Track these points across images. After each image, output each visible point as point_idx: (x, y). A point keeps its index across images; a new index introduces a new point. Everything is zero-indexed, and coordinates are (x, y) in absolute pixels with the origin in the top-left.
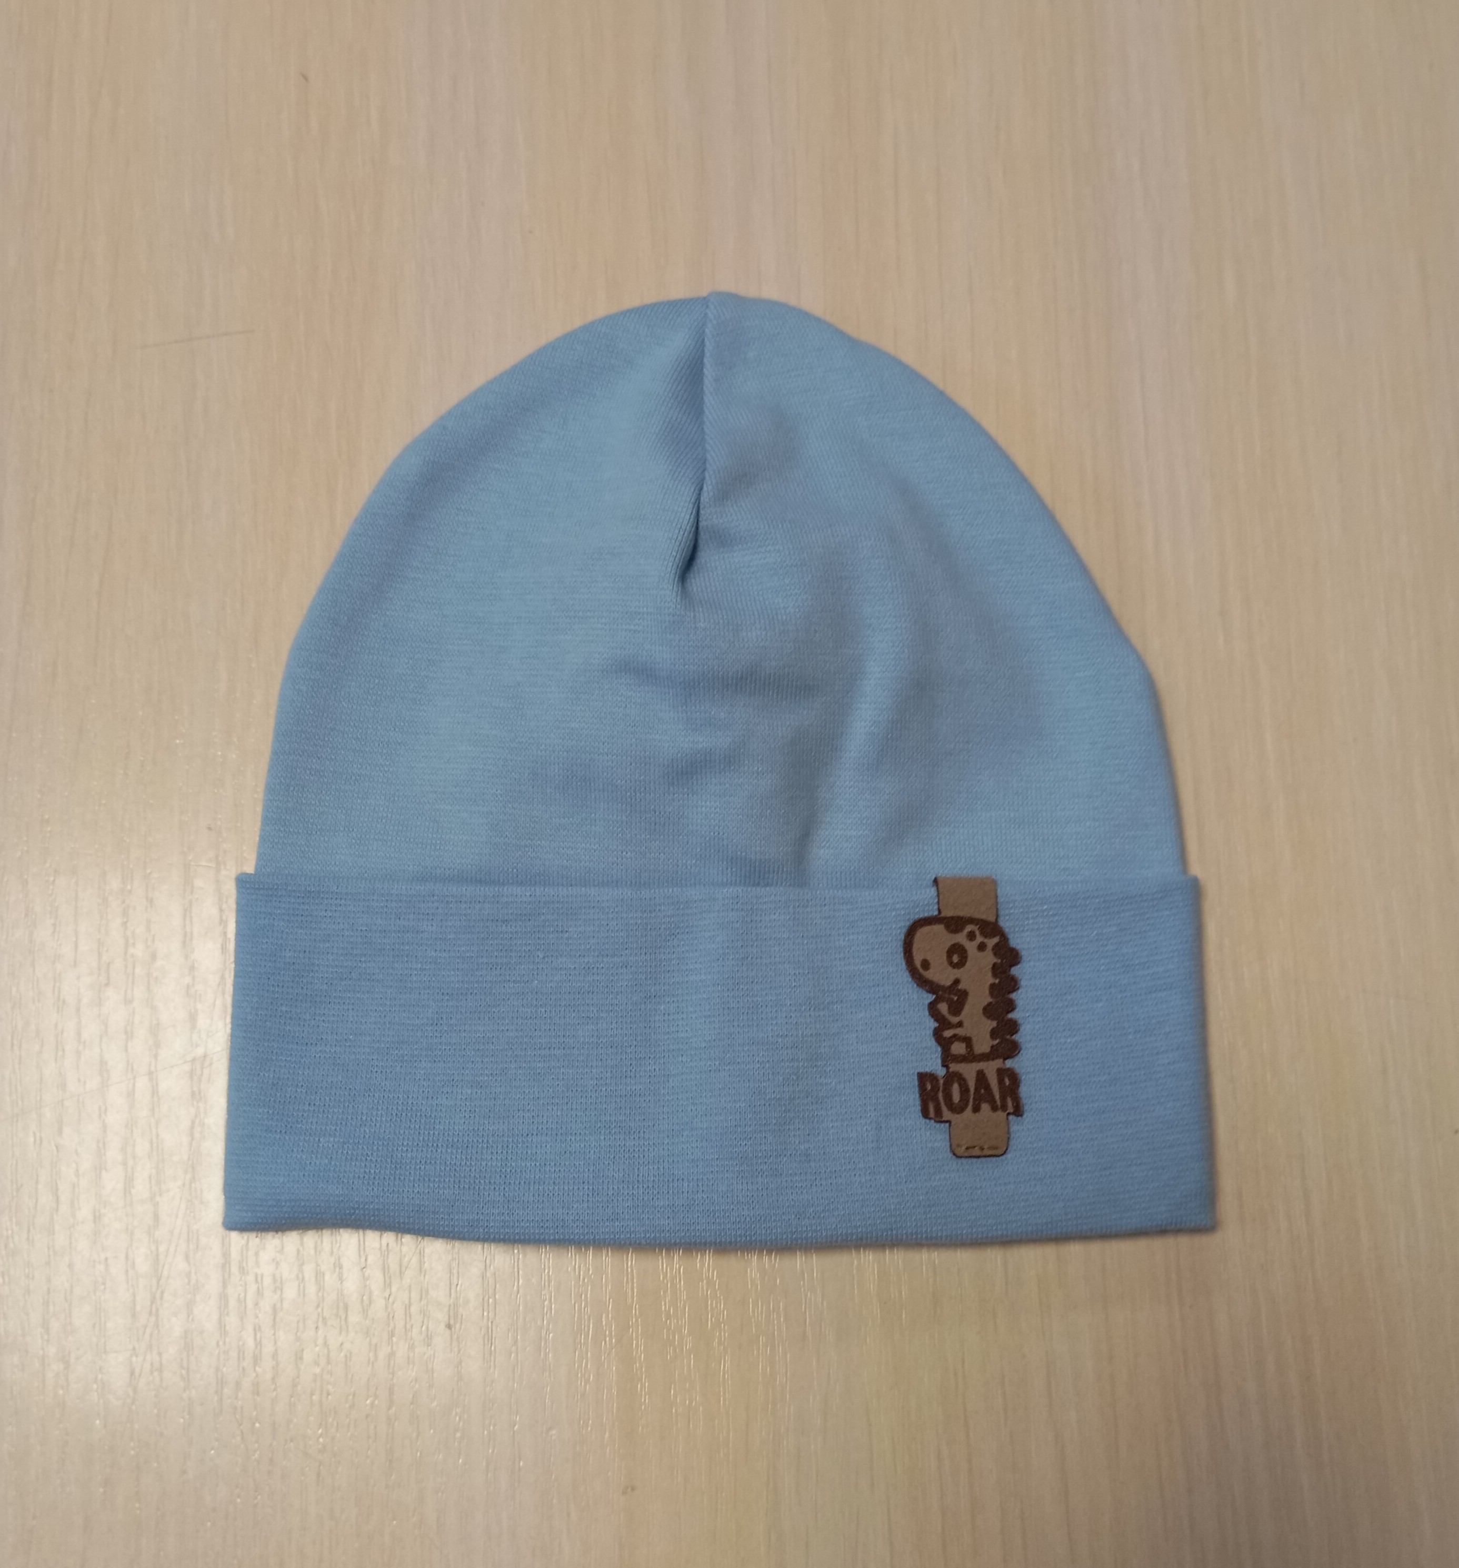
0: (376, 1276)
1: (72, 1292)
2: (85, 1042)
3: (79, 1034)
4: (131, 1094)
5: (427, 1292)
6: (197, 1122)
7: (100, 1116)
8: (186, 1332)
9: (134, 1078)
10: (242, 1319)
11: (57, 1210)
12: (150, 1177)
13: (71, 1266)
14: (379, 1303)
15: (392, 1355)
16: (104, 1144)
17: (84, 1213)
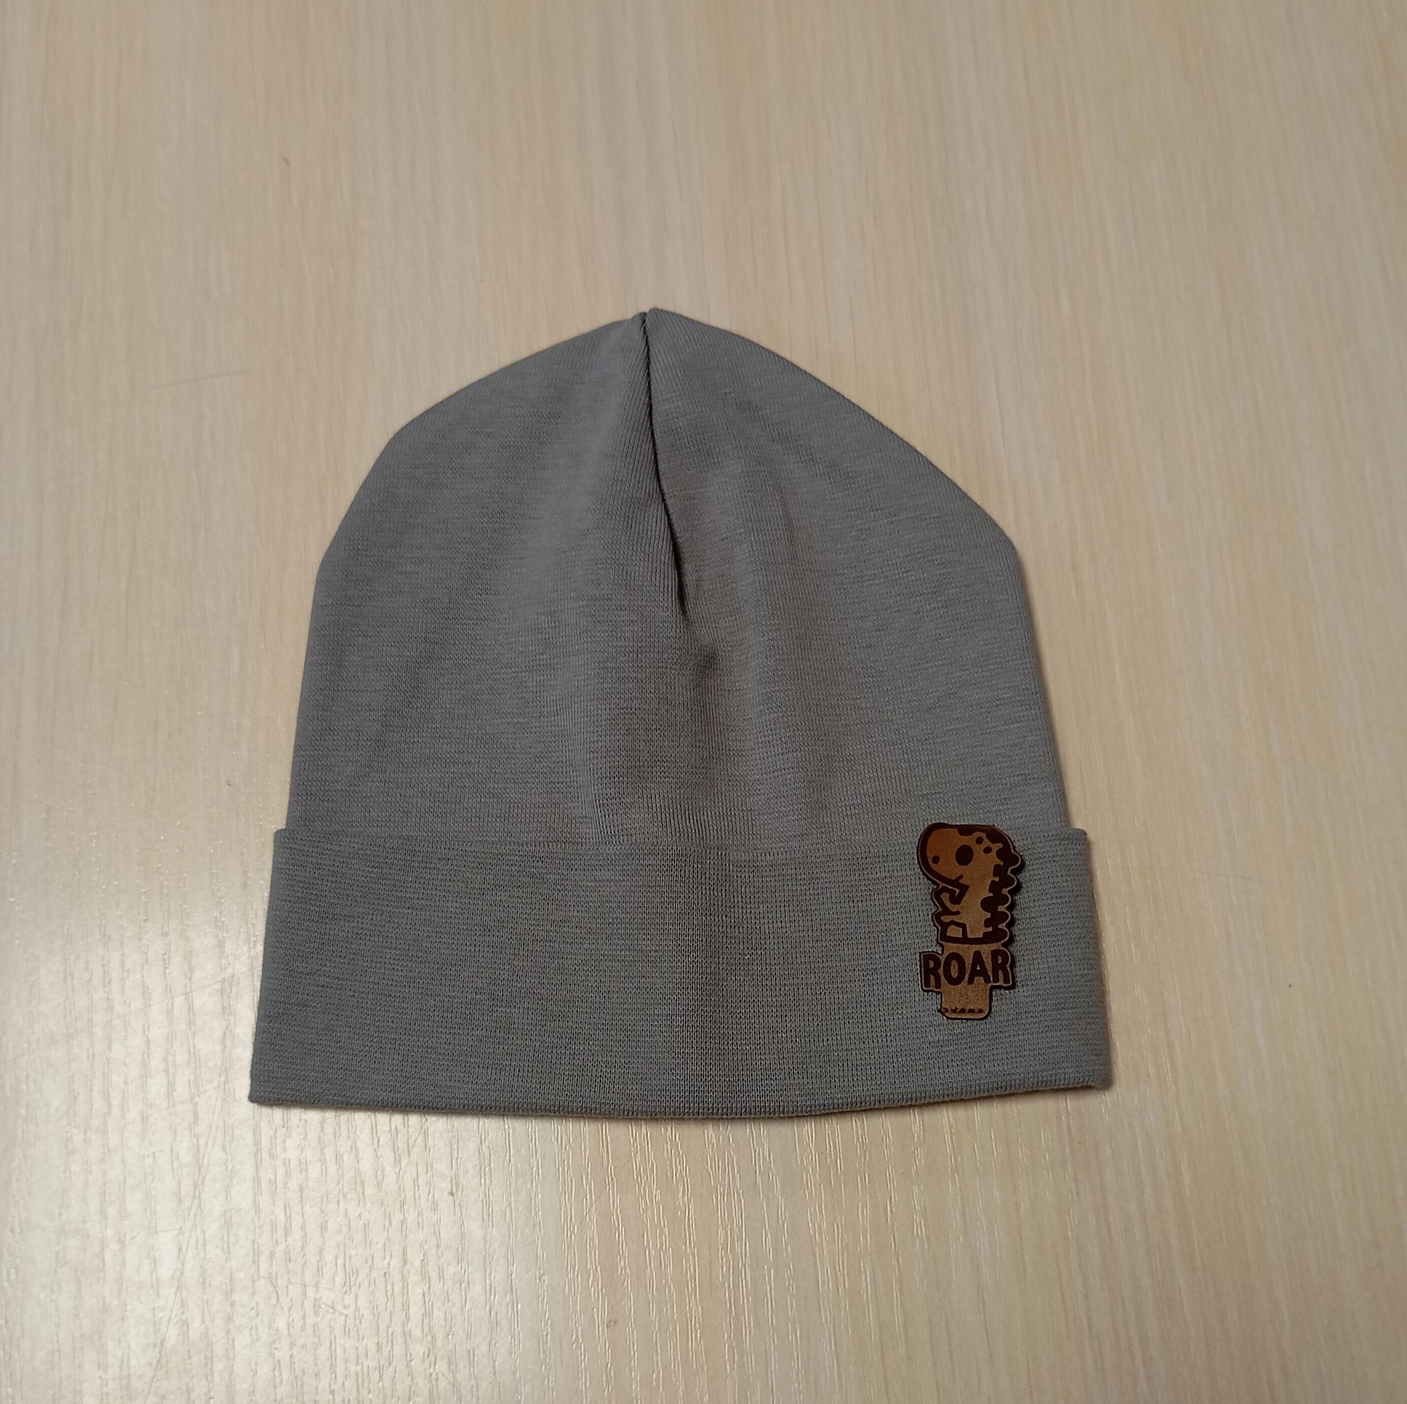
0: (387, 1154)
1: (125, 1182)
2: (128, 971)
3: (123, 963)
4: (170, 1013)
5: (432, 1166)
6: (228, 1034)
7: (144, 1032)
8: (225, 1212)
9: (173, 998)
10: (273, 1197)
11: (110, 1114)
12: (189, 1082)
13: (123, 1160)
14: (391, 1177)
15: (403, 1222)
16: (148, 1055)
17: (133, 1114)
